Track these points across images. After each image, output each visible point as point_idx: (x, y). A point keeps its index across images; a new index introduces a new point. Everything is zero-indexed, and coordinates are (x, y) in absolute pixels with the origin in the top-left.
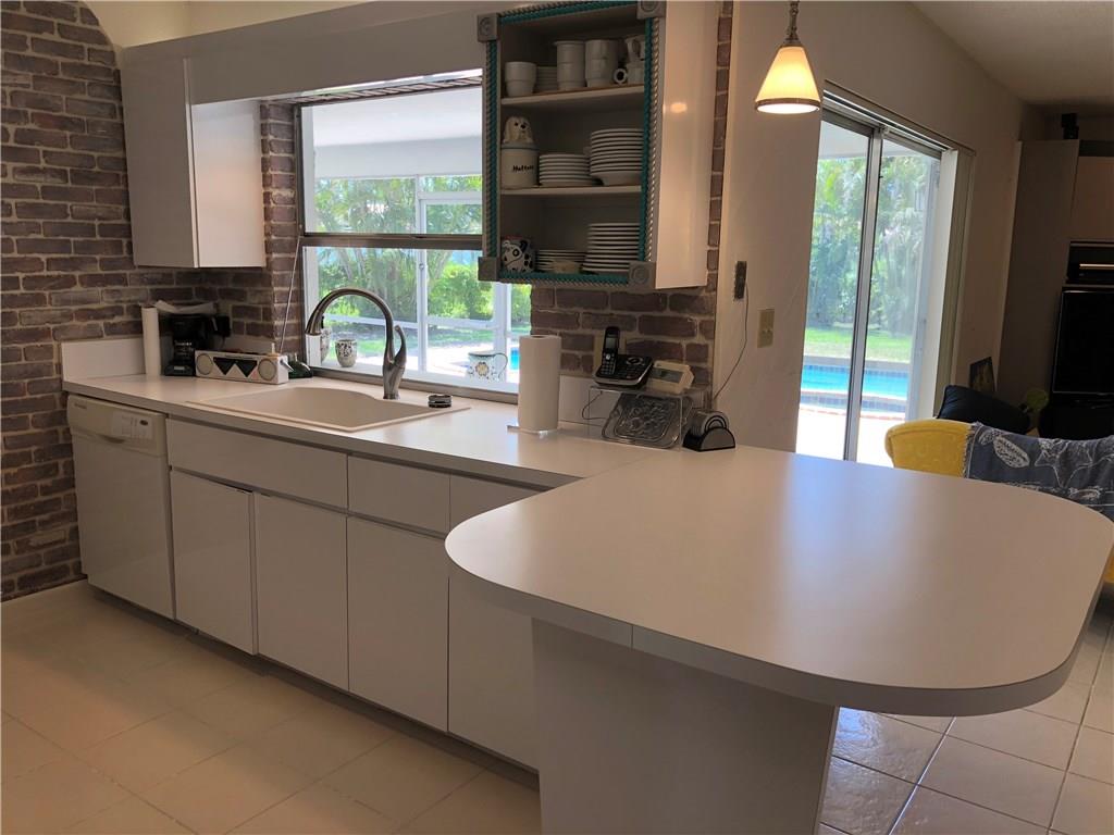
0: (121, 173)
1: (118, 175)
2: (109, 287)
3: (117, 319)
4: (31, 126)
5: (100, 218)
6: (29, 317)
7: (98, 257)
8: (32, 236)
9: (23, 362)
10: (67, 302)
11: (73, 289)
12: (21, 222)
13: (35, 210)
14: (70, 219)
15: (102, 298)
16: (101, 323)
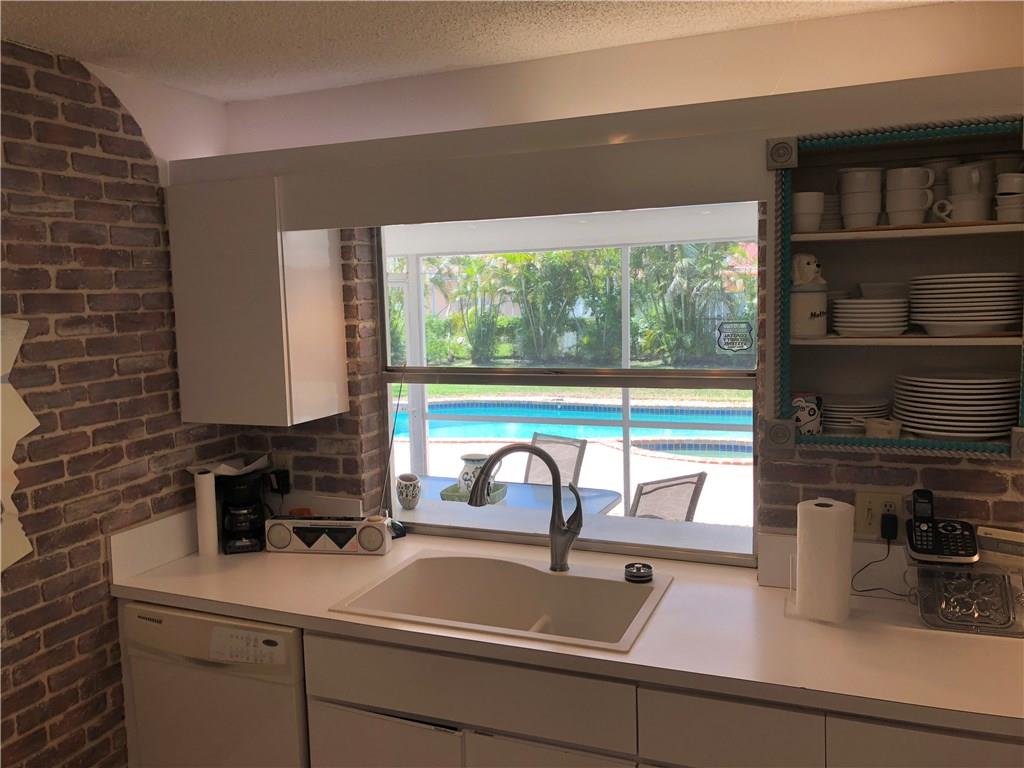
0: (166, 311)
1: (163, 313)
2: (157, 454)
3: (165, 491)
4: (75, 265)
5: (147, 370)
6: (75, 511)
7: (144, 418)
8: (78, 405)
9: (69, 570)
10: (114, 482)
11: (119, 465)
12: (66, 390)
13: (80, 371)
14: (116, 377)
15: (148, 468)
16: (148, 500)
